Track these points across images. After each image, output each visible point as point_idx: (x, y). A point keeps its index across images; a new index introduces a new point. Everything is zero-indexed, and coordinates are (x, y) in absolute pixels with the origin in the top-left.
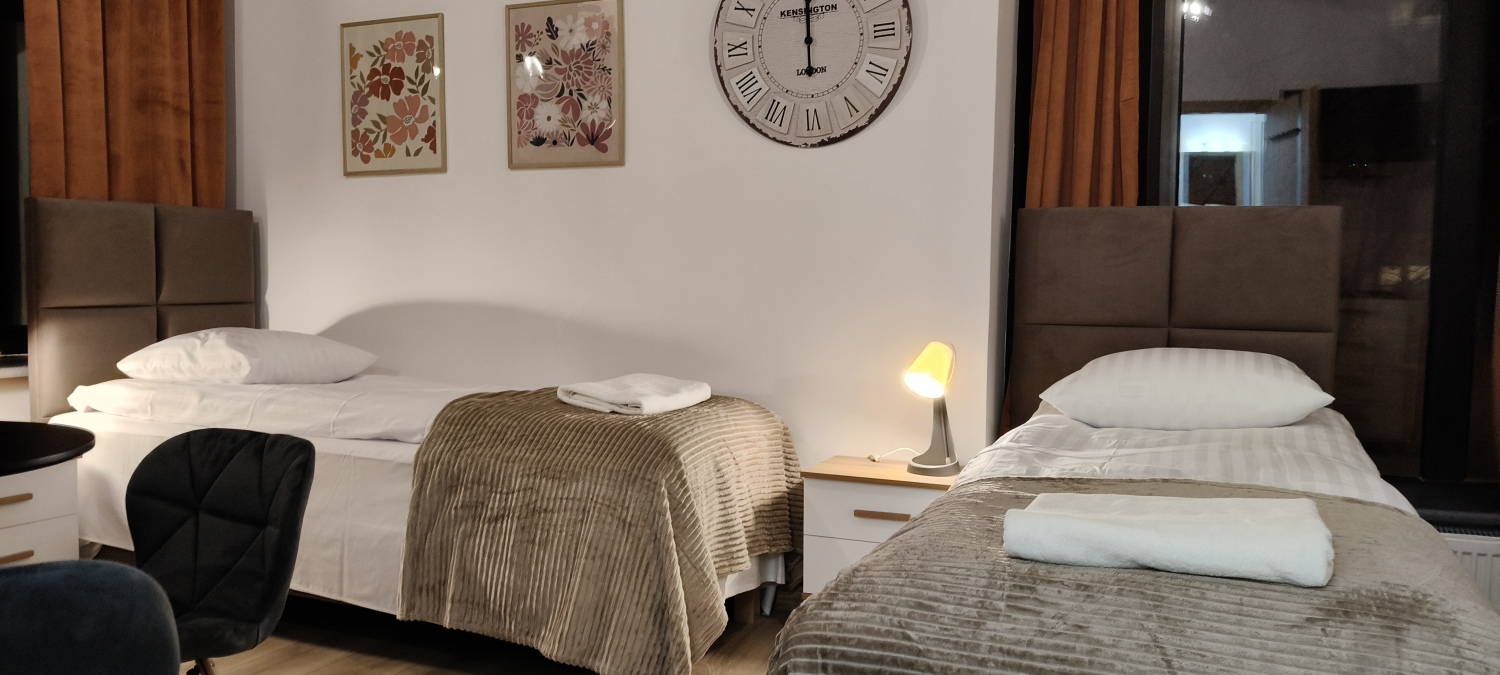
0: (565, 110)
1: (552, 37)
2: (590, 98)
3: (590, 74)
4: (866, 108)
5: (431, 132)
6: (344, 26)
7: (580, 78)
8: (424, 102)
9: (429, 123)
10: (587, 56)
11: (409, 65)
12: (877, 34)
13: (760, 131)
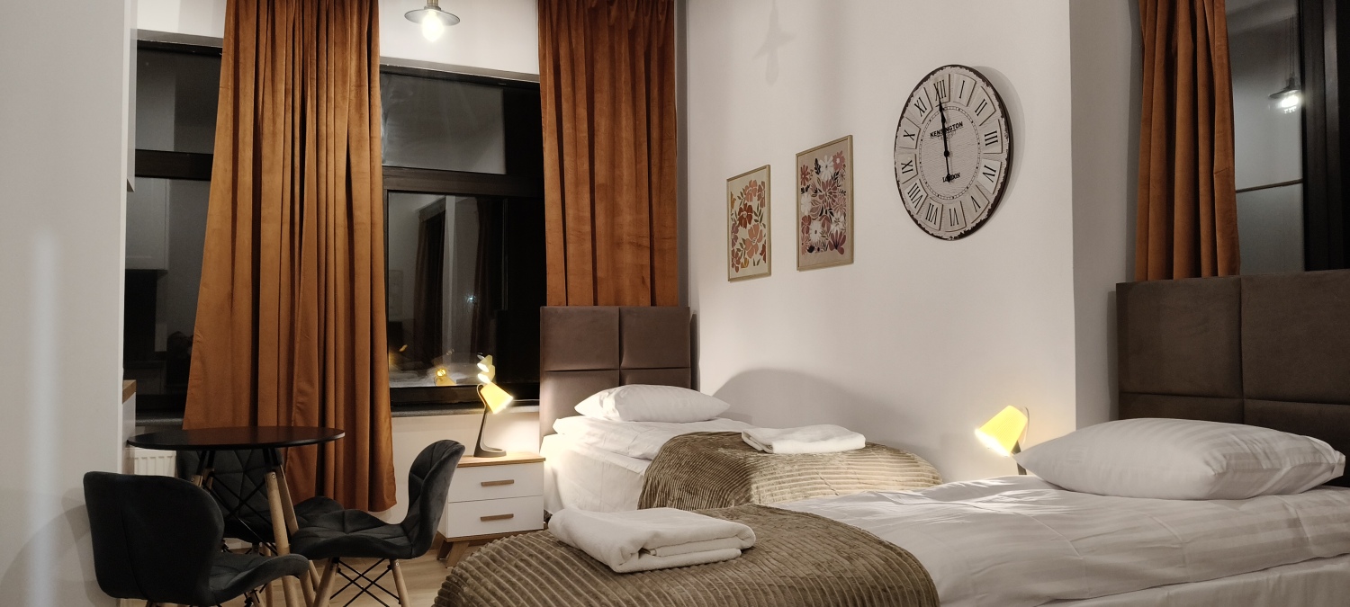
0: (823, 226)
1: (818, 173)
2: (835, 214)
3: (835, 196)
4: (985, 204)
5: (764, 246)
6: (729, 180)
7: (830, 200)
8: (761, 228)
9: (763, 242)
10: (834, 183)
11: (754, 203)
12: (988, 142)
13: (923, 229)
